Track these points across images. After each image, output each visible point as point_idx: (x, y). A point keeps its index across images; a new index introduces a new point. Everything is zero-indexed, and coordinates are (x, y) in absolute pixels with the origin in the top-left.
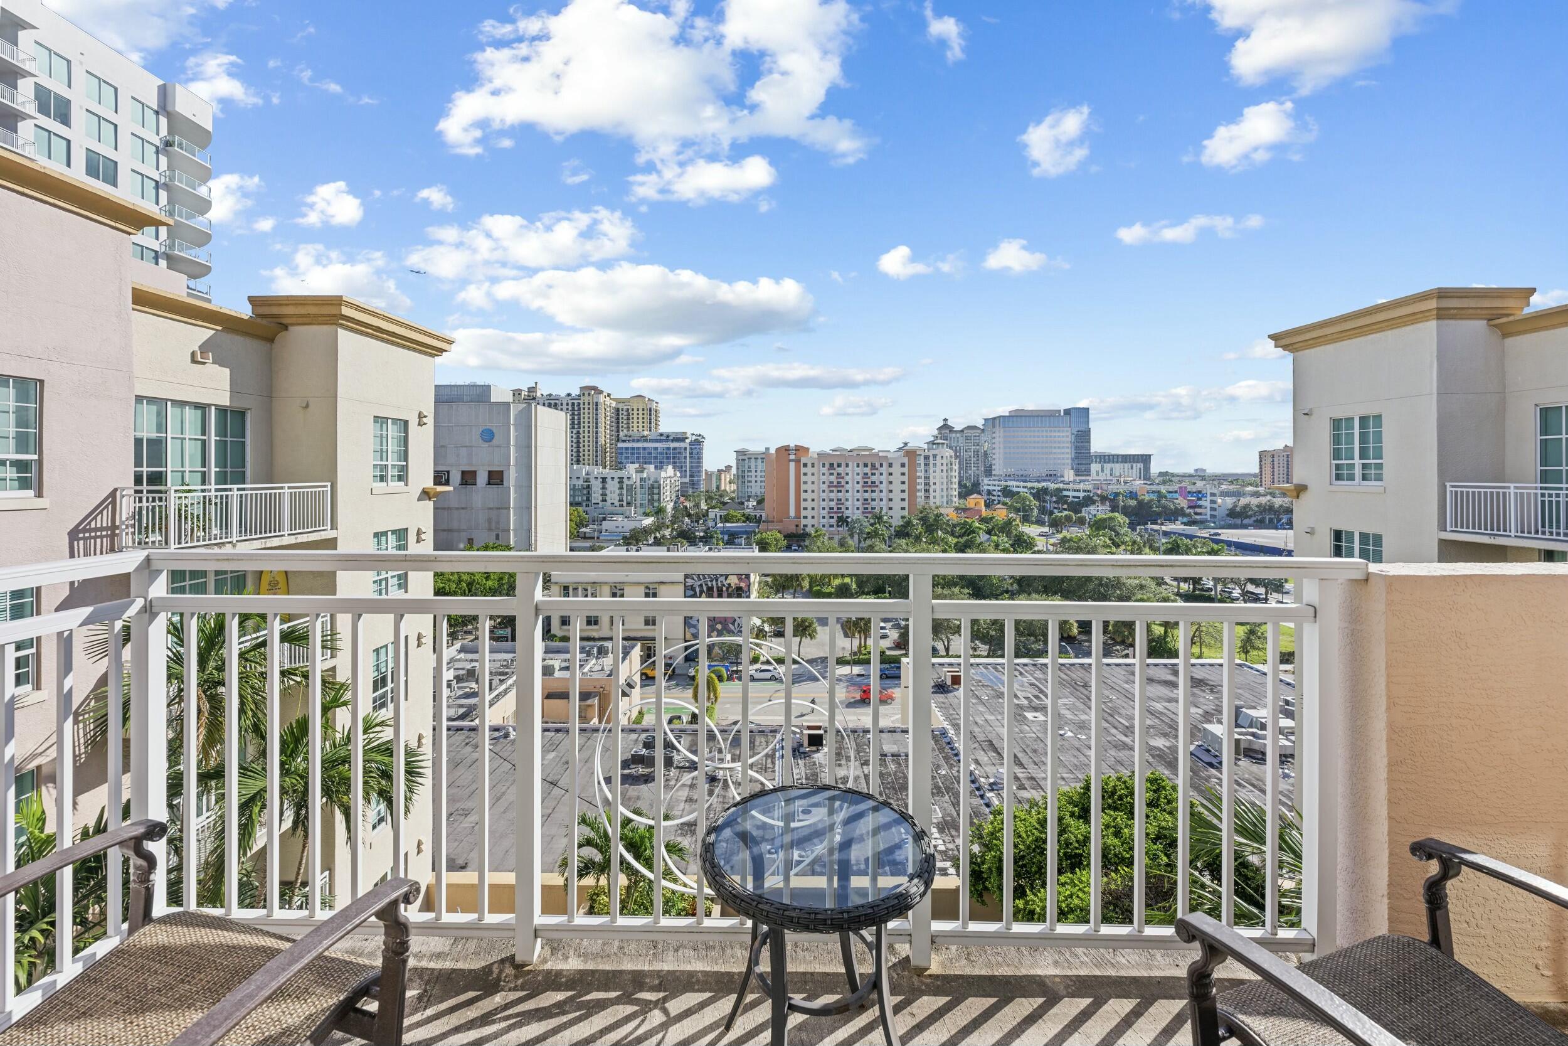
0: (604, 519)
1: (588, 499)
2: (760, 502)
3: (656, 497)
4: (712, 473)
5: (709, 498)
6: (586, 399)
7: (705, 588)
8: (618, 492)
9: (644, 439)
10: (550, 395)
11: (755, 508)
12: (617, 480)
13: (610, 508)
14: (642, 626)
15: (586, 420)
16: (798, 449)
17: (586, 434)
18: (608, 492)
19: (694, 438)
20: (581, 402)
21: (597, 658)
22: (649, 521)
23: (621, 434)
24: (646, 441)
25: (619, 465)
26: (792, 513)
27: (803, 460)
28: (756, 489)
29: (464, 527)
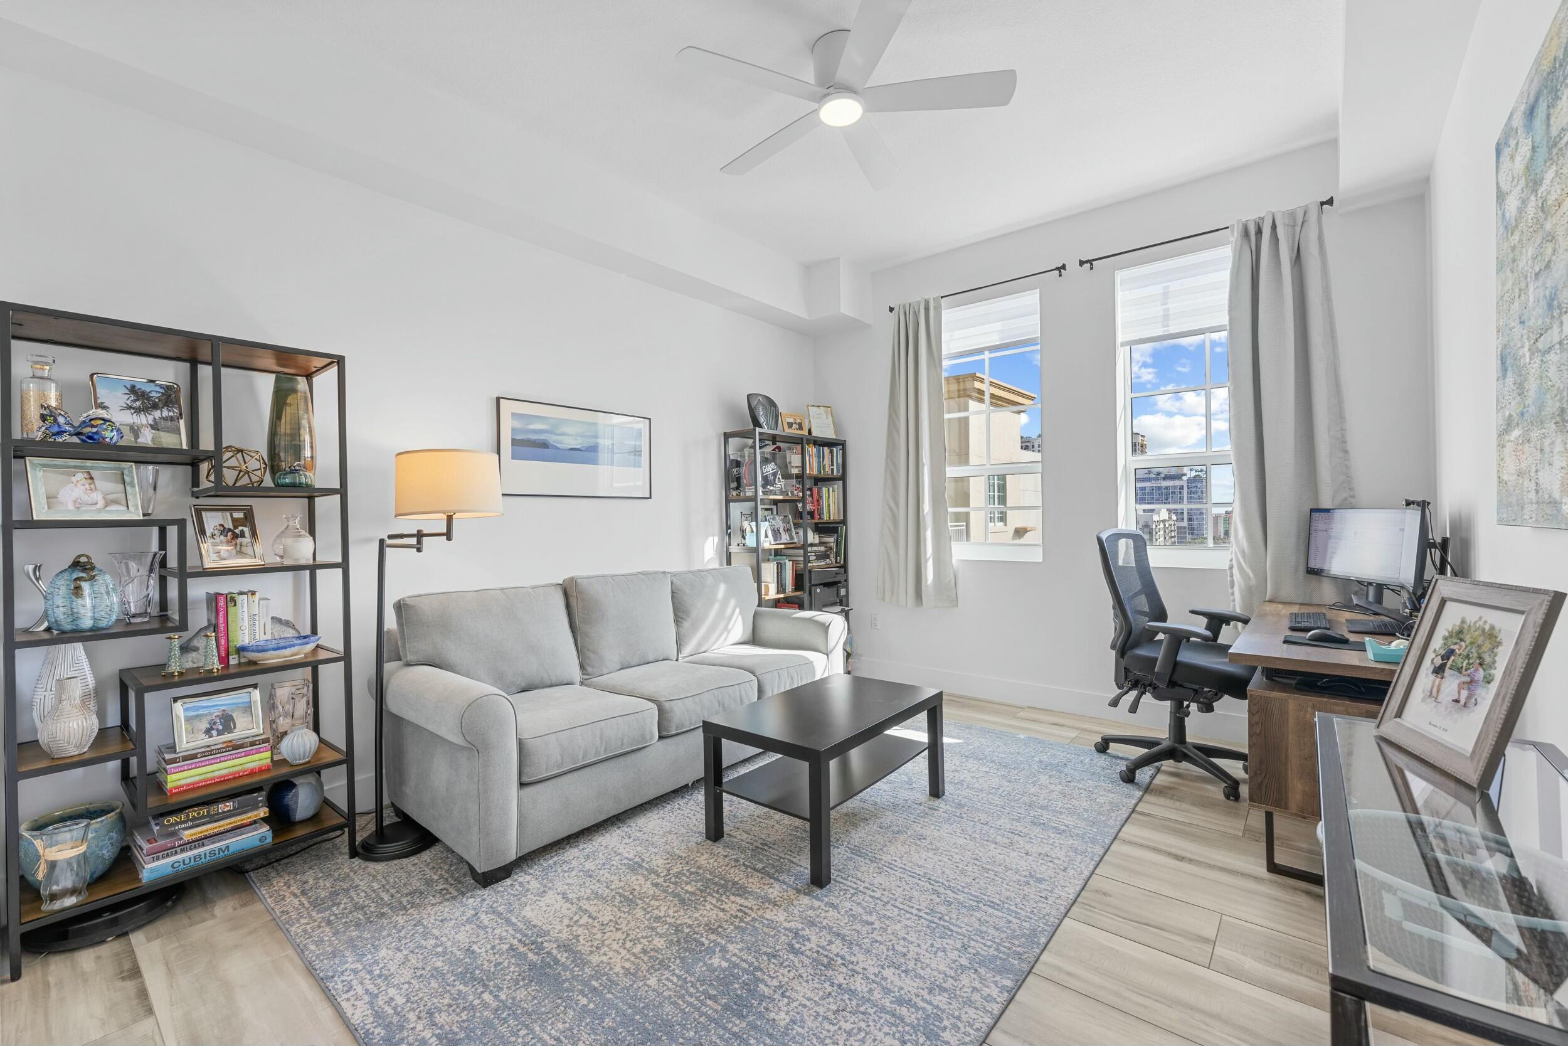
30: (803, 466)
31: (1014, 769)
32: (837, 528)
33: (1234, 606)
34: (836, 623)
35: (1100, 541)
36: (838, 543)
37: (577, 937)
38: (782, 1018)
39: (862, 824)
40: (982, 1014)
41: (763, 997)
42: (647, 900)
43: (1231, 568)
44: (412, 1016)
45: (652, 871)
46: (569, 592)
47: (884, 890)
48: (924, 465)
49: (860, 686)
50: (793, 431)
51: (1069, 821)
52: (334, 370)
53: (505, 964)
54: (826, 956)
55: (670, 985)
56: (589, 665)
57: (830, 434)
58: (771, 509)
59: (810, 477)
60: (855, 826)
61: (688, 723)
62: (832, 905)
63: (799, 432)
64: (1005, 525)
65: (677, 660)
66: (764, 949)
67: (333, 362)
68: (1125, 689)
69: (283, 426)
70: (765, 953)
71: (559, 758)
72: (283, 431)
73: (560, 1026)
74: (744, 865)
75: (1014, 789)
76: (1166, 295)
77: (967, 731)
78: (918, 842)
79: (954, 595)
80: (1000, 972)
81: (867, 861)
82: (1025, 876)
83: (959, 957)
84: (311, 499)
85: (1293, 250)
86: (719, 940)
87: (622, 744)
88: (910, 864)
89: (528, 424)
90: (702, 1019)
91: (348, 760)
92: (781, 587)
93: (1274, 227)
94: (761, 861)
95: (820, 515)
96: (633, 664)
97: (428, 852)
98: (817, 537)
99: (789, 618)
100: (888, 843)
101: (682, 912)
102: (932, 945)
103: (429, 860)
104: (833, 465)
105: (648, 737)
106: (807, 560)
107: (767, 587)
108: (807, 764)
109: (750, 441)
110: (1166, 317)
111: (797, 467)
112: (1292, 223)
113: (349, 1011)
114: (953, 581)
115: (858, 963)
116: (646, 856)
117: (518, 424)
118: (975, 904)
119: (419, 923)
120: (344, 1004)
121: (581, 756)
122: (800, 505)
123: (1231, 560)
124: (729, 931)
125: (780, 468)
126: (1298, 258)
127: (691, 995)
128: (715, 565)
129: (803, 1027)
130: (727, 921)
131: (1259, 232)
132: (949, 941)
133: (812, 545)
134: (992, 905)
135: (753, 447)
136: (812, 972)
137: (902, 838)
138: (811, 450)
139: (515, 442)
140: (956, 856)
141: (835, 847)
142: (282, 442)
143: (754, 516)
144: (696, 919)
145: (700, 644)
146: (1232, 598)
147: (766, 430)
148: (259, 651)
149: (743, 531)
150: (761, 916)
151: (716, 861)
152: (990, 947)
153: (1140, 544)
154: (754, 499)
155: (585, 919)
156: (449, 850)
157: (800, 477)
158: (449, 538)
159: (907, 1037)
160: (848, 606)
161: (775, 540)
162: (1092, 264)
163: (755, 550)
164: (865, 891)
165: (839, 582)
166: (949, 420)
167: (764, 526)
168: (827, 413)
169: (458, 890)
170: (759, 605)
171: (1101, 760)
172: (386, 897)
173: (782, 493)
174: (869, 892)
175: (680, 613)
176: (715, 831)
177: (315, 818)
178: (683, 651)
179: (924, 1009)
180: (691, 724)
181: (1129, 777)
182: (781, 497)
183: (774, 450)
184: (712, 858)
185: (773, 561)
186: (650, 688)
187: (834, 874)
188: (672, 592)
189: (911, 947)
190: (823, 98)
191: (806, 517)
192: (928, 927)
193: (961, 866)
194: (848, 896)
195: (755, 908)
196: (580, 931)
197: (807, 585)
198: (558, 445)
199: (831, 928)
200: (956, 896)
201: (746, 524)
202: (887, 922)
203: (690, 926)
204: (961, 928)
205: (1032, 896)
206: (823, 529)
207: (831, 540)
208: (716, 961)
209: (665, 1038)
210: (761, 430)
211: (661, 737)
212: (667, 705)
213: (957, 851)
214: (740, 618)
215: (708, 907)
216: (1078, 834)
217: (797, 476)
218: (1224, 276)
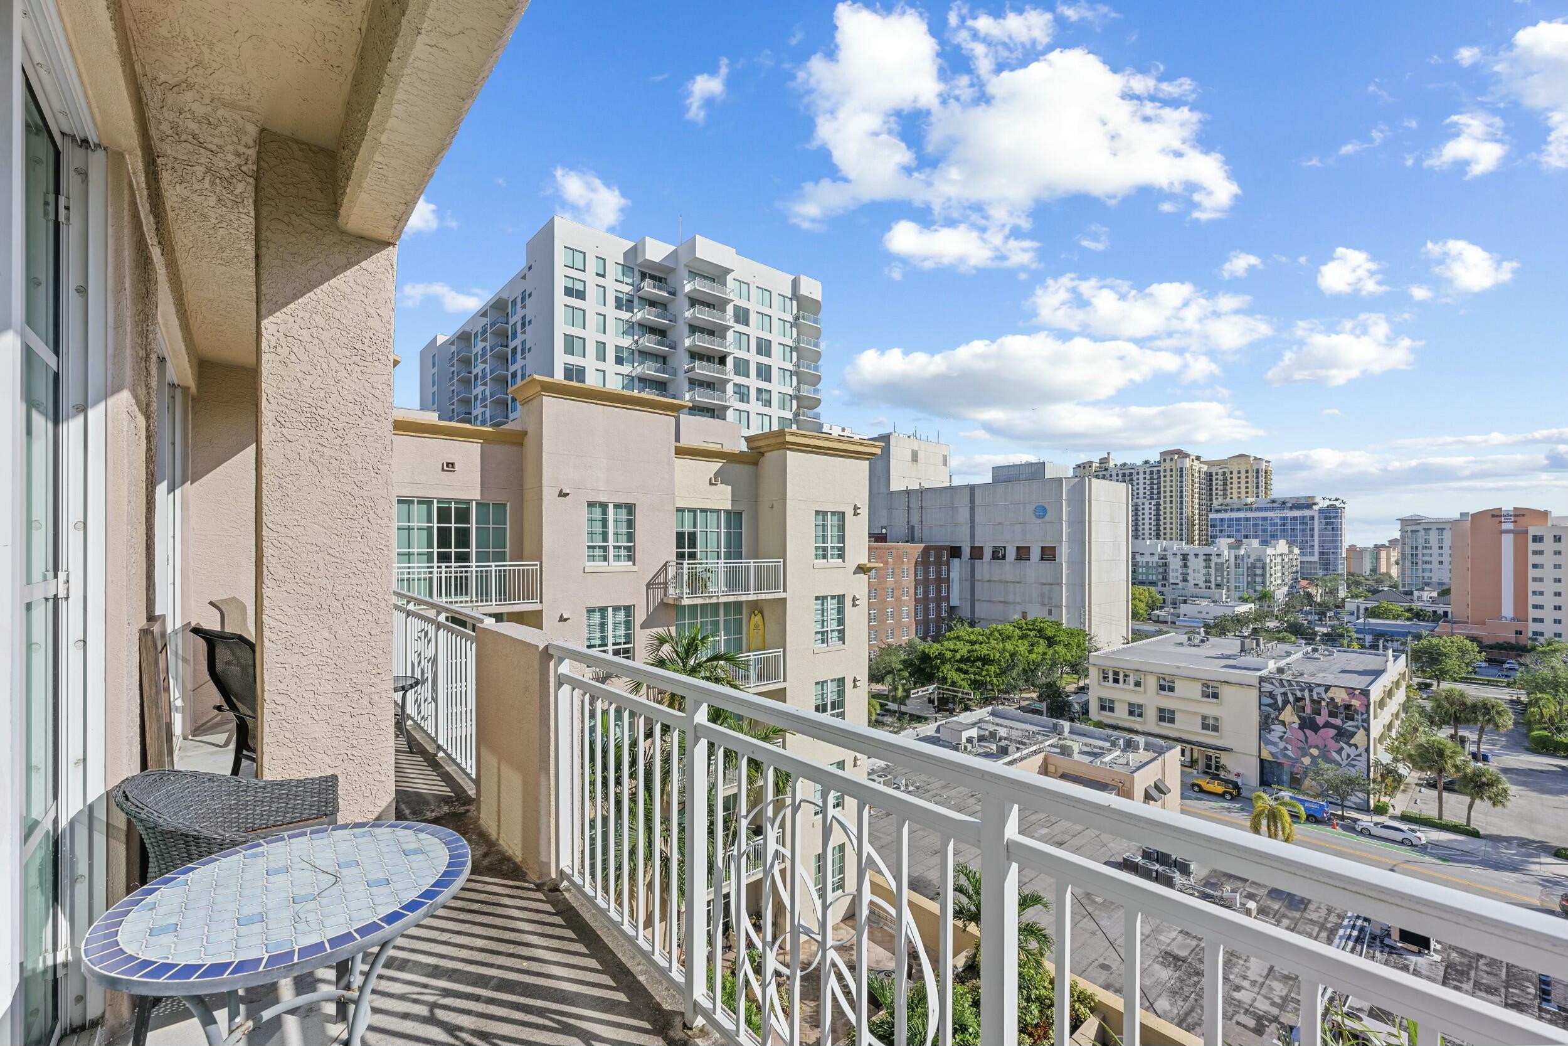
0: (1185, 602)
1: (1164, 578)
2: (1445, 593)
3: (1259, 579)
4: (1365, 549)
5: (1353, 581)
6: (1168, 465)
7: (1291, 698)
8: (1204, 571)
9: (1249, 507)
10: (1125, 464)
11: (1434, 601)
12: (1201, 558)
13: (1190, 588)
14: (1199, 729)
15: (1168, 489)
16: (1520, 514)
17: (1168, 505)
18: (1190, 571)
19: (1327, 503)
20: (1162, 469)
21: (1123, 751)
22: (1243, 608)
23: (1215, 502)
24: (1251, 510)
25: (1211, 540)
26: (1508, 610)
27: (1532, 531)
28: (1440, 574)
29: (1018, 600)
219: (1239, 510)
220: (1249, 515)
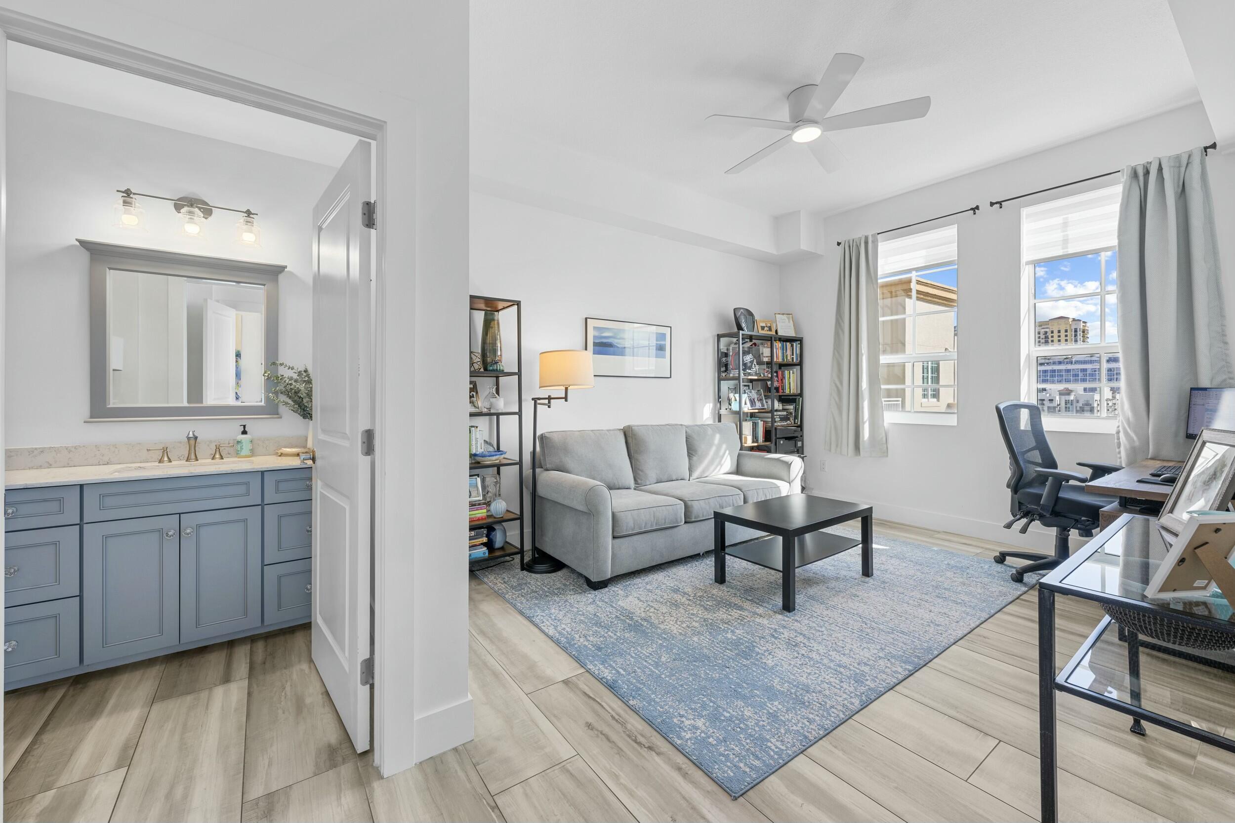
30: (772, 356)
31: (927, 566)
32: (796, 399)
33: (1121, 462)
34: (796, 463)
35: (998, 410)
36: (796, 409)
37: (650, 616)
38: (770, 663)
39: (815, 585)
40: (891, 678)
41: (758, 653)
42: (685, 606)
43: (1118, 432)
44: (577, 636)
45: (685, 593)
46: (629, 435)
47: (830, 618)
48: (862, 355)
49: (812, 502)
50: (765, 332)
51: (966, 599)
52: (516, 307)
53: (616, 622)
54: (794, 642)
55: (705, 642)
56: (639, 479)
57: (791, 333)
58: (748, 386)
59: (776, 364)
60: (810, 586)
61: (701, 515)
62: (797, 621)
63: (769, 333)
64: (938, 400)
65: (689, 480)
66: (756, 634)
67: (514, 304)
68: (1018, 517)
69: (488, 339)
70: (757, 636)
71: (633, 525)
72: (488, 341)
73: (650, 649)
74: (740, 596)
75: (925, 577)
76: (1065, 225)
77: (893, 542)
78: (853, 598)
79: (885, 448)
80: (905, 662)
81: (818, 603)
82: (928, 622)
83: (878, 652)
84: (497, 377)
85: (1178, 186)
86: (729, 627)
87: (665, 522)
88: (847, 608)
89: (602, 333)
90: (725, 657)
91: (521, 518)
92: (755, 438)
93: (1160, 169)
94: (750, 596)
95: (783, 390)
96: (663, 481)
97: (560, 572)
98: (781, 405)
99: (763, 458)
100: (832, 596)
101: (706, 613)
102: (861, 646)
103: (561, 576)
104: (793, 355)
105: (679, 520)
106: (773, 421)
107: (746, 438)
108: (781, 537)
109: (735, 340)
110: (1066, 241)
111: (767, 357)
112: (1177, 165)
113: (547, 631)
114: (884, 439)
115: (813, 647)
116: (681, 586)
117: (597, 334)
118: (891, 631)
119: (566, 601)
120: (543, 627)
121: (643, 526)
122: (769, 383)
123: (1118, 427)
124: (735, 624)
125: (755, 357)
126: (1183, 192)
127: (718, 647)
128: (710, 422)
129: (782, 668)
130: (733, 620)
131: (1147, 173)
132: (872, 645)
133: (777, 411)
134: (903, 632)
135: (737, 343)
136: (786, 647)
137: (842, 595)
138: (778, 345)
139: (595, 344)
140: (879, 607)
141: (797, 594)
142: (488, 347)
143: (736, 390)
144: (715, 617)
145: (704, 471)
146: (1119, 456)
147: (746, 332)
148: (483, 457)
149: (729, 400)
150: (753, 620)
151: (722, 593)
152: (899, 651)
153: (1035, 412)
154: (738, 379)
155: (652, 610)
156: (573, 571)
157: (770, 364)
158: (566, 400)
159: (843, 680)
160: (803, 454)
161: (751, 407)
162: (1001, 204)
163: (738, 413)
164: (818, 617)
165: (797, 437)
166: (883, 321)
167: (745, 397)
168: (789, 318)
169: (581, 590)
170: (741, 449)
171: (999, 568)
172: (546, 589)
173: (756, 374)
174: (820, 618)
175: (691, 451)
176: (720, 577)
177: (502, 548)
178: (693, 475)
179: (854, 671)
180: (703, 516)
181: (1018, 578)
182: (756, 378)
183: (751, 345)
184: (718, 591)
185: (749, 421)
186: (679, 493)
187: (797, 607)
188: (686, 438)
189: (847, 645)
190: (794, 129)
191: (774, 391)
192: (858, 637)
193: (882, 612)
194: (806, 618)
195: (749, 616)
196: (651, 614)
197: (773, 438)
198: (618, 346)
199: (796, 630)
200: (878, 626)
201: (731, 395)
202: (832, 632)
203: (711, 619)
204: (880, 640)
205: (931, 632)
206: (786, 400)
207: (791, 407)
208: (729, 635)
209: (706, 661)
210: (744, 332)
211: (686, 522)
212: (689, 503)
213: (880, 605)
214: (729, 456)
215: (721, 613)
216: (970, 606)
217: (768, 363)
218: (1115, 208)
219: (1060, 363)
220: (1069, 367)
